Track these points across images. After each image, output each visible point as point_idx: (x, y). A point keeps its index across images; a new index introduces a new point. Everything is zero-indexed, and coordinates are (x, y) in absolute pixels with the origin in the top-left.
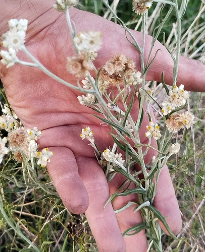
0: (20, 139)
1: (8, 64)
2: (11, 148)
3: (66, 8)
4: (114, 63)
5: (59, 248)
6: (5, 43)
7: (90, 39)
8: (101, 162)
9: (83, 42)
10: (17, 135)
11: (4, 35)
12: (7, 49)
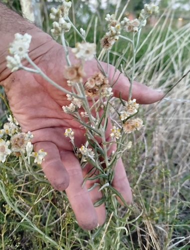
0: (21, 142)
1: (13, 68)
2: (13, 149)
3: (62, 31)
4: (95, 79)
5: (47, 213)
6: (11, 50)
7: (86, 49)
8: (77, 155)
9: (81, 51)
10: (18, 139)
11: (10, 44)
12: (12, 55)
